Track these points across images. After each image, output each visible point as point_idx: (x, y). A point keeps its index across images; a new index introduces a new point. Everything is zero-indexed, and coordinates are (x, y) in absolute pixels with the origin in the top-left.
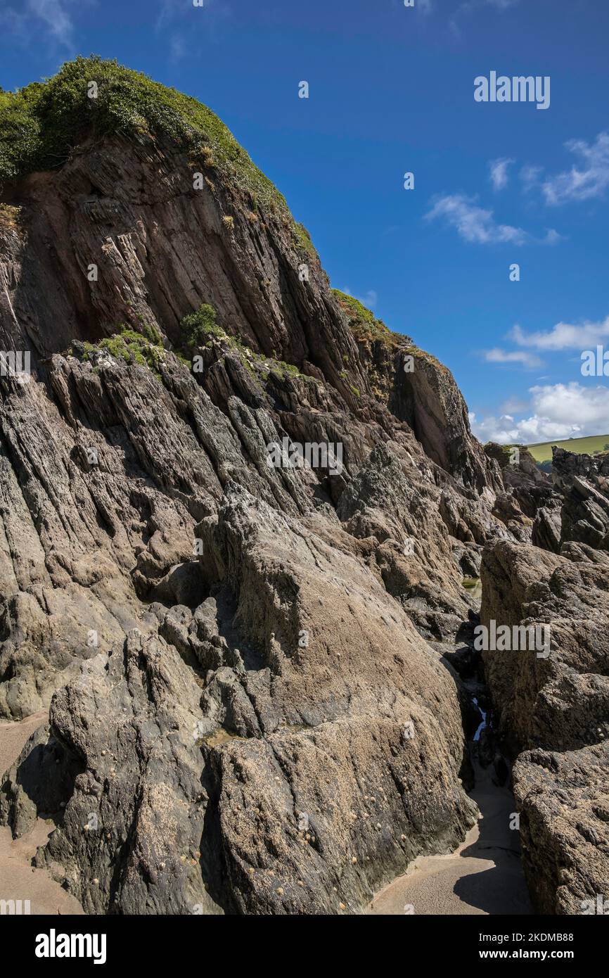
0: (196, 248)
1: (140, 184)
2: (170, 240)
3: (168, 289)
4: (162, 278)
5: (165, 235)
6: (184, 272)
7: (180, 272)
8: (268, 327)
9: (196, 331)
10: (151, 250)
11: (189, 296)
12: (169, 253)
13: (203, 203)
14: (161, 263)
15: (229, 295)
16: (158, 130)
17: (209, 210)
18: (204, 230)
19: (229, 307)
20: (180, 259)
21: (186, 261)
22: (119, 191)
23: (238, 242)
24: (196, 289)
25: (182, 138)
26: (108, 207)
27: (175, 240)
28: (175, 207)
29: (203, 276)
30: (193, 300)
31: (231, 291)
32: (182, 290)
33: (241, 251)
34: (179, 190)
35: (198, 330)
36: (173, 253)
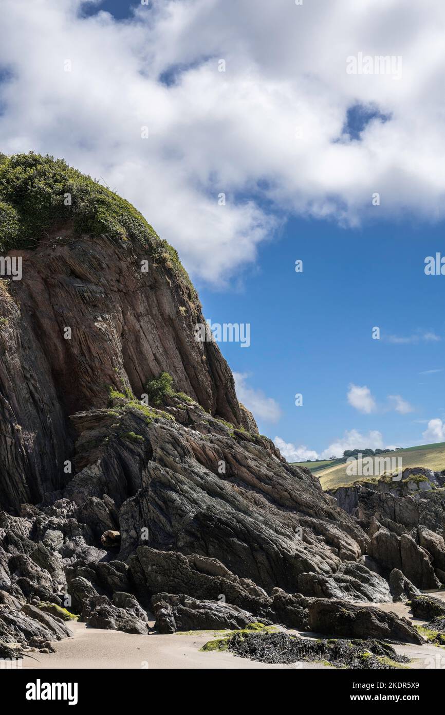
0: (157, 328)
1: (118, 276)
2: (139, 321)
3: (135, 358)
4: (132, 351)
5: (135, 316)
6: (149, 346)
7: (146, 346)
8: (207, 392)
9: (161, 394)
10: (126, 328)
11: (151, 365)
12: (139, 331)
13: (162, 295)
14: (132, 338)
15: (180, 366)
16: (132, 236)
17: (167, 300)
18: (162, 315)
19: (181, 375)
20: (145, 336)
21: (150, 337)
22: (103, 281)
23: (187, 326)
24: (156, 359)
25: (148, 244)
26: (96, 293)
27: (142, 321)
28: (143, 295)
29: (161, 350)
30: (154, 368)
31: (181, 363)
32: (146, 359)
33: (189, 333)
34: (145, 282)
35: (162, 393)
36: (141, 331)
